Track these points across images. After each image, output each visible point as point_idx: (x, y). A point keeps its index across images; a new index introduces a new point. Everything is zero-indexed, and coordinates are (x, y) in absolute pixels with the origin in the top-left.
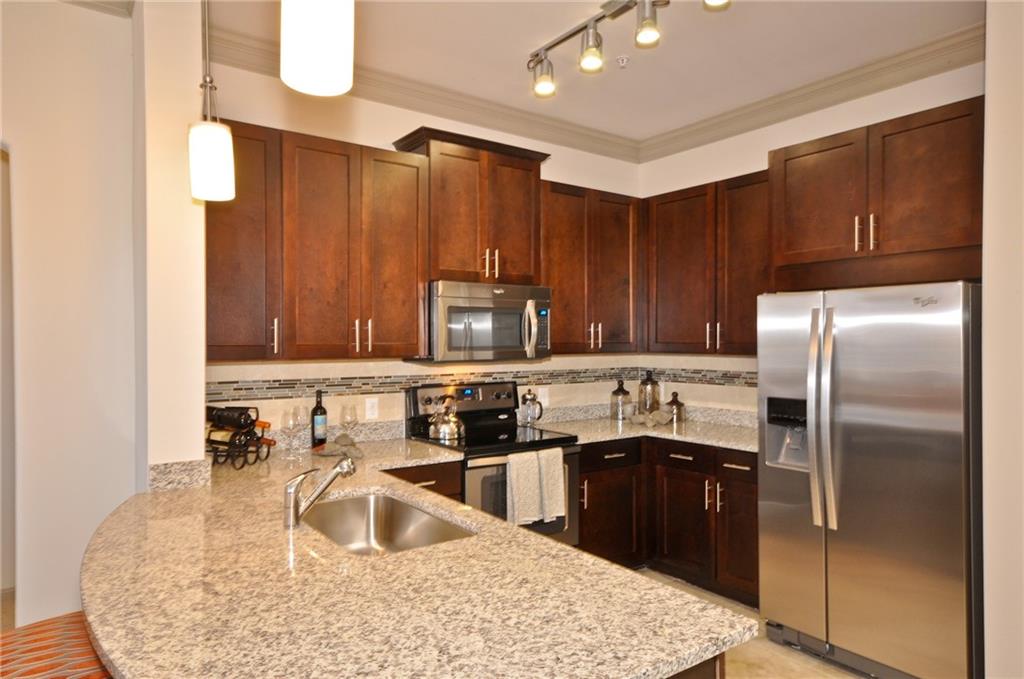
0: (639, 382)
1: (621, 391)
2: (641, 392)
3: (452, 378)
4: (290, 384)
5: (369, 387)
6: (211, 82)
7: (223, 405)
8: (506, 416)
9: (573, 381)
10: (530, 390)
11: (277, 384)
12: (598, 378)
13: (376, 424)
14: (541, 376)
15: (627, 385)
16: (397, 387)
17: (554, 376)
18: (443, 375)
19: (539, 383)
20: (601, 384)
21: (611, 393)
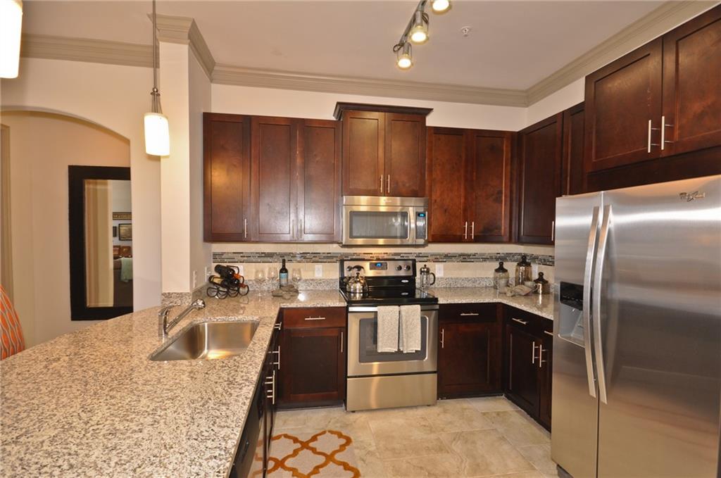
0: (516, 264)
1: (501, 269)
2: (517, 270)
3: (371, 255)
4: (270, 255)
5: (317, 259)
6: (157, 91)
7: (225, 265)
8: (407, 281)
9: (464, 261)
10: (425, 266)
11: (263, 255)
12: (485, 260)
13: (320, 280)
14: (438, 257)
15: (506, 265)
16: (335, 259)
17: (447, 257)
18: (364, 254)
19: (436, 261)
20: (487, 264)
21: (494, 271)
